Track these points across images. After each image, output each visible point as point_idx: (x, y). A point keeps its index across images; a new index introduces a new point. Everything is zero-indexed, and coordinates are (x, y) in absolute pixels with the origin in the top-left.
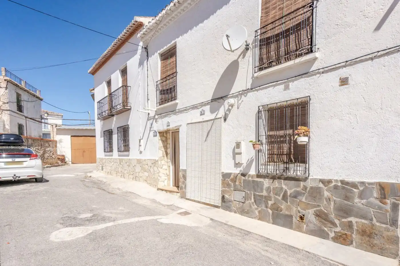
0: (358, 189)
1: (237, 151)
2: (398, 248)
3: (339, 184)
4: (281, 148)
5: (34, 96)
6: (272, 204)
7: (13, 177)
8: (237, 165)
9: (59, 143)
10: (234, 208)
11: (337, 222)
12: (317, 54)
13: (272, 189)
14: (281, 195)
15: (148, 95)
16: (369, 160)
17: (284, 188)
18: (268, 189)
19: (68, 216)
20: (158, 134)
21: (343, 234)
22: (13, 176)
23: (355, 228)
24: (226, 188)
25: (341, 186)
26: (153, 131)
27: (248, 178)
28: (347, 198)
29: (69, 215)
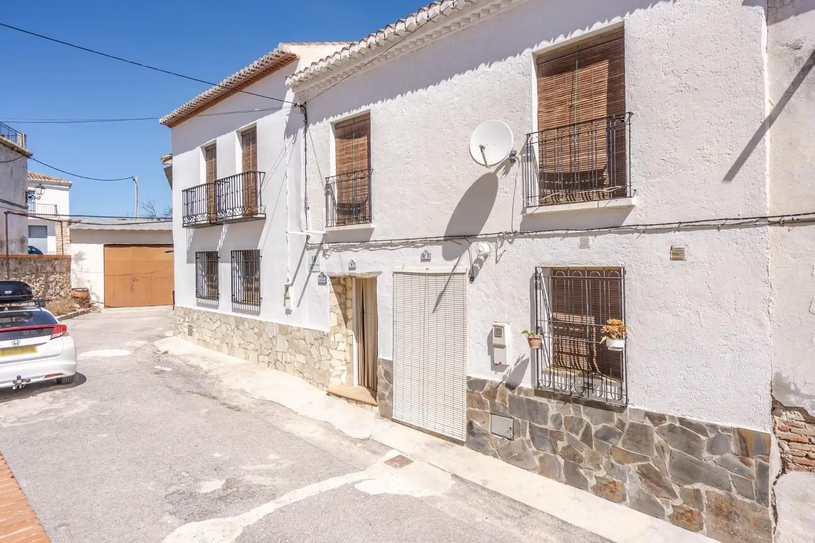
0: (707, 436)
1: (496, 341)
2: (770, 539)
3: (678, 424)
4: (576, 344)
5: (12, 148)
6: (563, 447)
7: (14, 382)
8: (497, 367)
9: (76, 262)
10: (492, 448)
11: (676, 489)
12: (634, 201)
13: (563, 419)
14: (581, 433)
15: (306, 199)
16: (721, 388)
17: (585, 420)
18: (556, 418)
19: (178, 491)
20: (329, 282)
21: (687, 511)
22: (16, 379)
23: (705, 501)
24: (475, 408)
25: (681, 428)
26: (319, 274)
27: (519, 393)
28: (690, 449)
29: (179, 488)
